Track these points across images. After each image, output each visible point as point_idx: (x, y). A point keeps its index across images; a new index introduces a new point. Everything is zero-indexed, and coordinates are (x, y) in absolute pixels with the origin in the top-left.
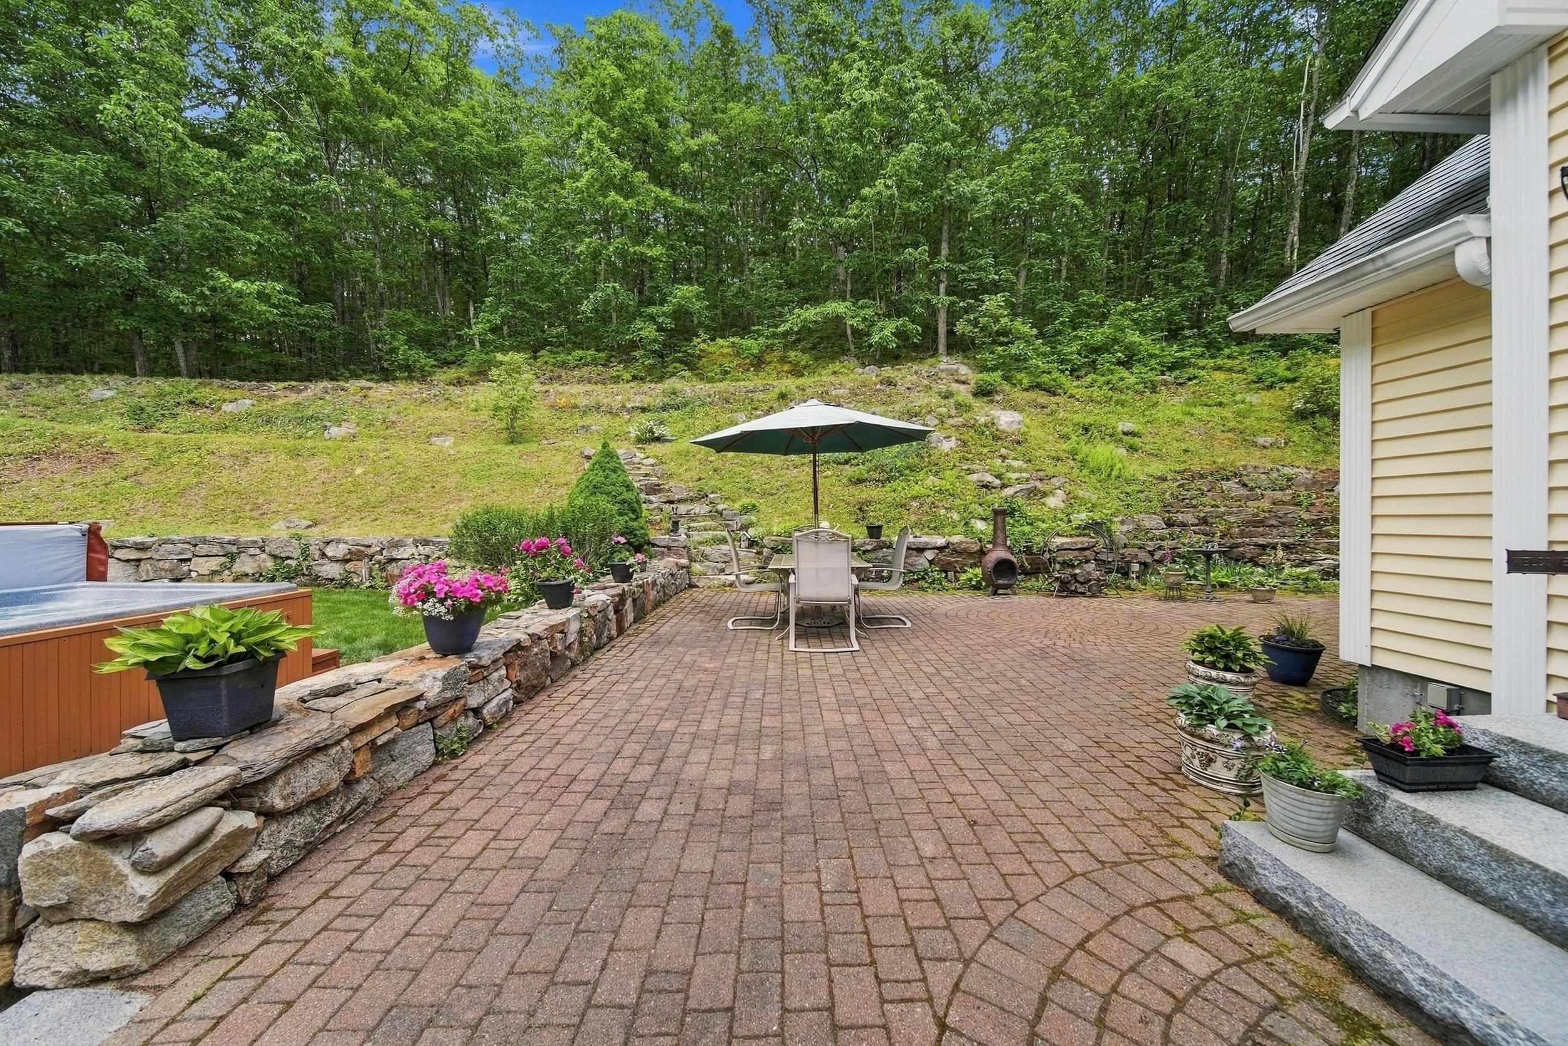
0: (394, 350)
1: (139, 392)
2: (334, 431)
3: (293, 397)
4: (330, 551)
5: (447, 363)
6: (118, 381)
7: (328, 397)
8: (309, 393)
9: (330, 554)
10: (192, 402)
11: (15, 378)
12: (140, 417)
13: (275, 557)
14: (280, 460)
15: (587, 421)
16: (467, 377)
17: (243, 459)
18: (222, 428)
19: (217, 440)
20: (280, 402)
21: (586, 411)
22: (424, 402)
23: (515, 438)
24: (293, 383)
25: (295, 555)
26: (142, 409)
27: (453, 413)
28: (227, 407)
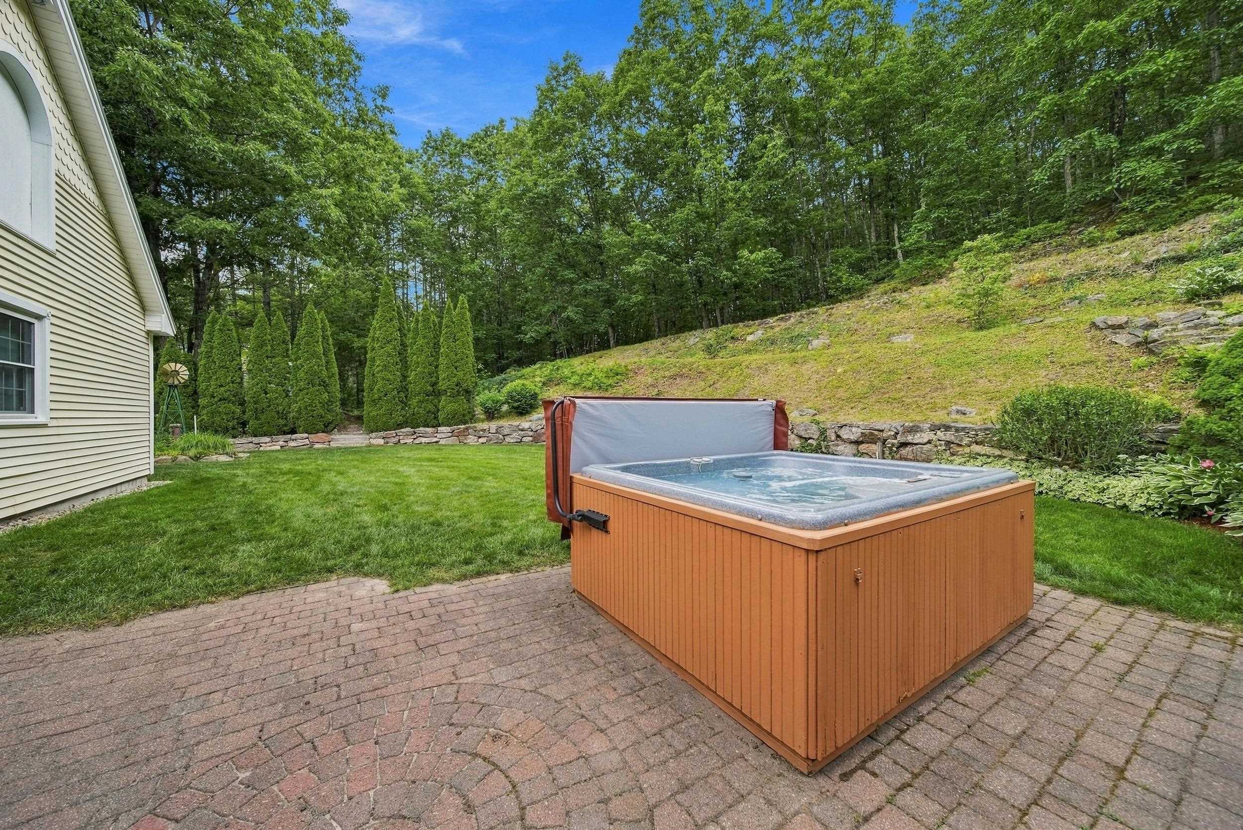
0: (839, 280)
1: (708, 337)
2: (815, 342)
3: (783, 325)
4: (845, 434)
5: (879, 281)
6: (698, 333)
7: (805, 320)
8: (792, 320)
9: (845, 437)
10: (732, 338)
11: (663, 340)
12: (710, 350)
13: (801, 437)
14: (785, 369)
15: (1078, 291)
16: (900, 286)
17: (763, 369)
18: (748, 351)
19: (748, 358)
20: (777, 329)
21: (1071, 281)
22: (877, 310)
23: (982, 324)
24: (781, 316)
25: (816, 437)
26: (711, 346)
27: (907, 314)
28: (750, 338)
